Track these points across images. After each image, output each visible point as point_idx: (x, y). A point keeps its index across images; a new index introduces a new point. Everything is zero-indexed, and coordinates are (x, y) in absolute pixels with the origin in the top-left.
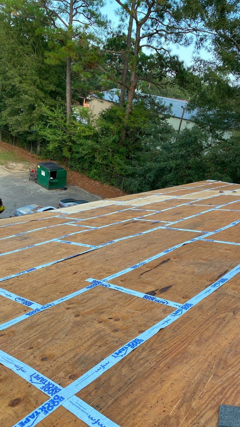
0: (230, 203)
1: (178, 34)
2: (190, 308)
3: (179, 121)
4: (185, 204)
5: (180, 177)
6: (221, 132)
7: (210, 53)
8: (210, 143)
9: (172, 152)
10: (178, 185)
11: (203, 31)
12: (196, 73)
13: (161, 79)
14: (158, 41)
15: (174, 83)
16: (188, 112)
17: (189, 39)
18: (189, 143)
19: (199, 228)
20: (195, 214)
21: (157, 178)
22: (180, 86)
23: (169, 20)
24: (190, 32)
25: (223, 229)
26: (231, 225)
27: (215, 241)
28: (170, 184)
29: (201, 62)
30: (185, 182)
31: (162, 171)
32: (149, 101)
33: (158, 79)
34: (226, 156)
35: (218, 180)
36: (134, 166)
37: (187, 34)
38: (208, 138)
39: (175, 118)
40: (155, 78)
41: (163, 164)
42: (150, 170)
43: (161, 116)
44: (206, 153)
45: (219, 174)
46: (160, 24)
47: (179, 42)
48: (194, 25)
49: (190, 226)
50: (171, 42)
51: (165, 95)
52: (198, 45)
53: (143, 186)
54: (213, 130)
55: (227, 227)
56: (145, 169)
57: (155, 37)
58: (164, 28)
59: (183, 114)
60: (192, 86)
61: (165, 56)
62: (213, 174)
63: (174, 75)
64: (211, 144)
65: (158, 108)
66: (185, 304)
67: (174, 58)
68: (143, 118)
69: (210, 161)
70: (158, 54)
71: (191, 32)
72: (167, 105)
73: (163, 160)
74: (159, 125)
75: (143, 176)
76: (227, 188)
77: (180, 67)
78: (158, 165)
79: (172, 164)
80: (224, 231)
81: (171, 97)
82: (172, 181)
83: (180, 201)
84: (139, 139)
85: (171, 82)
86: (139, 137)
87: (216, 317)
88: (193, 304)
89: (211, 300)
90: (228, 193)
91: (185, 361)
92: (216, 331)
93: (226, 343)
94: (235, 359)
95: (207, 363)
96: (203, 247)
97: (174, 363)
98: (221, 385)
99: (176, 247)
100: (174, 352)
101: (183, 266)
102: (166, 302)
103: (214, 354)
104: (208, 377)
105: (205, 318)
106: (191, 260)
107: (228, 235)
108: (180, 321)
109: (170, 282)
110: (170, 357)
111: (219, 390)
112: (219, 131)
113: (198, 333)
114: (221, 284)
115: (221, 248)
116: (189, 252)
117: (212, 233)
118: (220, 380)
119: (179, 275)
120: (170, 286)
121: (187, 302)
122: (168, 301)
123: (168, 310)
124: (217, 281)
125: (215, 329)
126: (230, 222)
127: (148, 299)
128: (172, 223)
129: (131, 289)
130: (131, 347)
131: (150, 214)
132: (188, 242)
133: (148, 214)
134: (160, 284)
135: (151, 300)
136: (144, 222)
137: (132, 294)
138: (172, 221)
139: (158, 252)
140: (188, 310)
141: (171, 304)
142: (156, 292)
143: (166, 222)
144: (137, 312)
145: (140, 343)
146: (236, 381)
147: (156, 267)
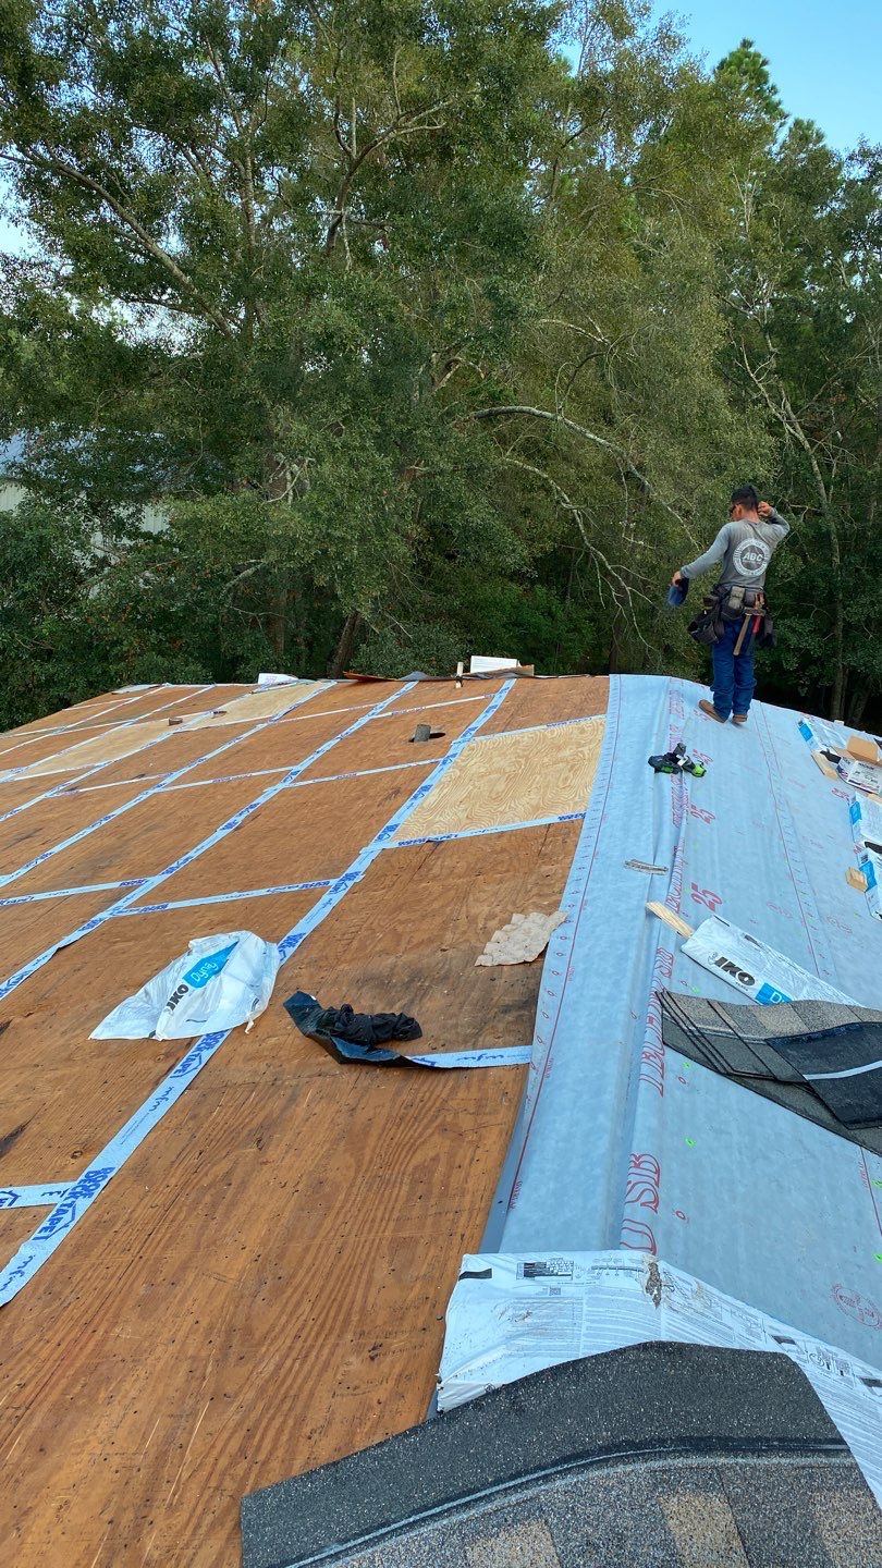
0: (208, 756)
2: (103, 1183)
4: (48, 794)
5: (21, 695)
6: (132, 509)
7: (21, 227)
8: (100, 554)
10: (19, 725)
18: (21, 562)
19: (111, 871)
20: (91, 824)
25: (193, 854)
26: (220, 834)
27: (171, 906)
30: (42, 707)
34: (170, 594)
35: (160, 682)
38: (88, 537)
44: (94, 592)
45: (160, 659)
49: (78, 873)
54: (100, 504)
55: (207, 844)
62: (136, 662)
64: (105, 557)
66: (82, 1177)
69: (115, 617)
76: (193, 706)
80: (198, 859)
83: (27, 785)
87: (198, 1181)
88: (112, 1169)
89: (179, 1127)
90: (198, 722)
91: (103, 1395)
92: (203, 1234)
93: (242, 1262)
94: (277, 1308)
95: (185, 1367)
96: (130, 941)
97: (61, 1421)
98: (239, 1424)
99: (30, 967)
100: (59, 1380)
101: (64, 1033)
102: (6, 1196)
103: (204, 1323)
104: (194, 1414)
105: (159, 1201)
106: (92, 1002)
107: (217, 873)
108: (68, 1249)
109: (18, 1111)
110: (46, 1406)
111: (234, 1445)
112: (124, 507)
113: (143, 1268)
114: (206, 1055)
115: (193, 925)
116: (78, 974)
117: (156, 880)
118: (233, 1408)
119: (49, 1076)
120: (21, 1129)
121: (92, 1168)
122: (16, 1190)
123: (19, 1225)
124: (193, 1049)
125: (201, 1228)
126: (217, 822)
128: (5, 880)
132: (77, 935)
138: (4, 869)
140: (95, 1196)
141: (31, 1195)
146: (288, 1383)
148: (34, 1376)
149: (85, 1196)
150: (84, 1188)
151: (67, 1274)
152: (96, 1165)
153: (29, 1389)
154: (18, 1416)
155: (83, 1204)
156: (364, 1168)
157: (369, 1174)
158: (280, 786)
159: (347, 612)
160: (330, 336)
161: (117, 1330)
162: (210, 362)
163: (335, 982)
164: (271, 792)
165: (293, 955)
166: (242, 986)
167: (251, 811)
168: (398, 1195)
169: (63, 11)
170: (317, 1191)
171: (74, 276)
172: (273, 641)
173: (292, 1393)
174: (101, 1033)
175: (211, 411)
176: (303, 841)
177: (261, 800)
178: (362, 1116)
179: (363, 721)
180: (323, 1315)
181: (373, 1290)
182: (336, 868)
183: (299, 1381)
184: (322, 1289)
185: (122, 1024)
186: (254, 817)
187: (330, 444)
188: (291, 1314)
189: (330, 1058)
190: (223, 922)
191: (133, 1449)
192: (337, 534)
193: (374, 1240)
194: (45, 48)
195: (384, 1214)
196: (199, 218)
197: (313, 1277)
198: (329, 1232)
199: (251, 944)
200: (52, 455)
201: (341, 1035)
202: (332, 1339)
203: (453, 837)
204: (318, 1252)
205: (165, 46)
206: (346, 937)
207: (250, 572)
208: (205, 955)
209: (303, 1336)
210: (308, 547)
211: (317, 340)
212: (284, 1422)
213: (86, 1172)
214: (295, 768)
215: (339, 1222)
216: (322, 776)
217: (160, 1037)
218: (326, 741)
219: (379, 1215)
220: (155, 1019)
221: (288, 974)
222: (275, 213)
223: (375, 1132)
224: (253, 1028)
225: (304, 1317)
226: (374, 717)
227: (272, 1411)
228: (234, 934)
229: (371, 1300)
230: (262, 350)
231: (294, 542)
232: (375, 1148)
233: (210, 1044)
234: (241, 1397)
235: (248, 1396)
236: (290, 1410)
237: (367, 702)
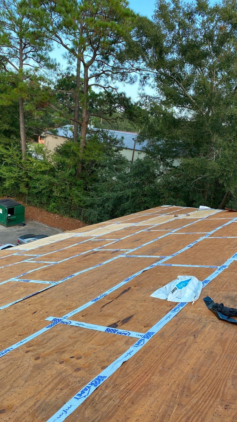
0: (184, 226)
1: (123, 74)
2: (152, 336)
3: (132, 152)
4: (143, 230)
5: (138, 205)
6: (171, 160)
7: (154, 89)
8: (162, 171)
9: (127, 182)
10: (136, 212)
11: (146, 71)
12: (143, 108)
13: (111, 115)
14: (105, 80)
15: (124, 118)
16: (138, 143)
17: (133, 78)
18: (142, 172)
19: (157, 253)
20: (153, 240)
21: (115, 207)
22: (130, 120)
23: (114, 62)
24: (134, 71)
25: (179, 252)
26: (187, 248)
27: (173, 265)
28: (128, 211)
29: (146, 98)
30: (143, 208)
31: (119, 200)
32: (101, 135)
33: (108, 115)
34: (178, 182)
35: (173, 205)
36: (92, 197)
37: (131, 73)
38: (159, 166)
39: (128, 150)
40: (105, 114)
41: (120, 194)
42: (108, 199)
43: (114, 148)
44: (159, 180)
45: (173, 199)
46: (105, 65)
47: (125, 80)
48: (137, 65)
49: (149, 252)
50: (117, 81)
51: (117, 128)
52: (143, 83)
53: (103, 215)
54: (163, 158)
55: (183, 250)
56: (103, 199)
57: (102, 77)
58: (110, 69)
59: (135, 146)
60: (140, 120)
61: (113, 93)
62: (167, 199)
63: (123, 110)
64: (163, 172)
65: (110, 141)
67: (121, 94)
68: (97, 151)
69: (163, 187)
70: (106, 92)
71: (135, 71)
72: (119, 138)
73: (119, 189)
74: (113, 157)
75: (101, 205)
76: (181, 212)
77: (128, 103)
78: (115, 194)
79: (129, 192)
80: (180, 254)
81: (122, 130)
82: (130, 208)
83: (138, 227)
84: (95, 171)
85: (120, 117)
86: (95, 169)
87: (177, 343)
88: (154, 333)
89: (172, 326)
90: (182, 217)
91: (149, 393)
92: (177, 358)
93: (188, 368)
94: (197, 385)
95: (171, 393)
96: (162, 272)
97: (138, 397)
98: (185, 415)
99: (136, 274)
100: (138, 386)
102: (128, 333)
103: (177, 382)
104: (173, 407)
105: (167, 345)
106: (151, 287)
107: (185, 258)
108: (142, 351)
109: (131, 311)
110: (134, 391)
112: (169, 159)
113: (161, 362)
114: (181, 308)
115: (179, 272)
116: (148, 279)
117: (169, 257)
118: (184, 409)
119: (140, 304)
120: (132, 316)
121: (149, 331)
123: (130, 342)
124: (177, 306)
125: (177, 356)
126: (186, 244)
127: (110, 332)
128: (131, 251)
129: (93, 323)
130: (94, 386)
131: (110, 244)
132: (148, 268)
133: (108, 243)
134: (122, 315)
135: (114, 333)
136: (104, 252)
137: (94, 329)
138: (131, 248)
139: (118, 282)
140: (150, 339)
141: (134, 334)
142: (118, 324)
143: (126, 250)
144: (99, 347)
145: (103, 380)
146: (200, 407)
147: (117, 298)
148: (132, 382)
149: (147, 338)
150: (147, 336)
151: (141, 358)
152: (150, 330)
153: (130, 385)
154: (128, 391)
155: (146, 340)
156: (225, 351)
157: (226, 354)
158: (204, 237)
159: (227, 191)
160: (232, 116)
161: (154, 377)
162: (197, 123)
163: (218, 296)
164: (201, 239)
165: (206, 286)
166: (192, 291)
167: (196, 243)
168: (235, 362)
169: (172, 36)
170: (210, 355)
171: (166, 101)
172: (204, 197)
173: (201, 411)
174: (153, 295)
175: (196, 135)
176: (210, 254)
177: (199, 240)
178: (225, 337)
179: (230, 222)
180: (211, 391)
181: (227, 388)
182: (220, 263)
183: (203, 408)
184: (211, 383)
185: (159, 294)
186: (196, 245)
187: (228, 145)
188: (202, 388)
189: (216, 317)
190: (186, 272)
191: (156, 411)
192: (227, 169)
193: (227, 374)
194: (166, 45)
195: (231, 367)
196: (200, 86)
197: (208, 379)
198: (213, 367)
199: (195, 280)
200: (153, 146)
201: (220, 311)
202: (214, 399)
204: (210, 372)
205: (197, 42)
206: (222, 284)
207: (200, 178)
208: (182, 281)
209: (205, 395)
210: (218, 172)
211: (229, 117)
212: (198, 418)
213: (147, 332)
214: (209, 233)
215: (217, 365)
216: (217, 236)
217: (169, 300)
218: (218, 227)
219: (229, 366)
220: (168, 295)
221: (204, 291)
222: (220, 83)
223: (229, 342)
224: (194, 304)
225: (205, 390)
226: (233, 222)
227: (195, 414)
228: (190, 276)
229: (226, 391)
230: (212, 120)
231: (214, 171)
232: (229, 346)
233: (182, 305)
234: (186, 407)
235: (188, 407)
236: (200, 415)
237: (231, 217)
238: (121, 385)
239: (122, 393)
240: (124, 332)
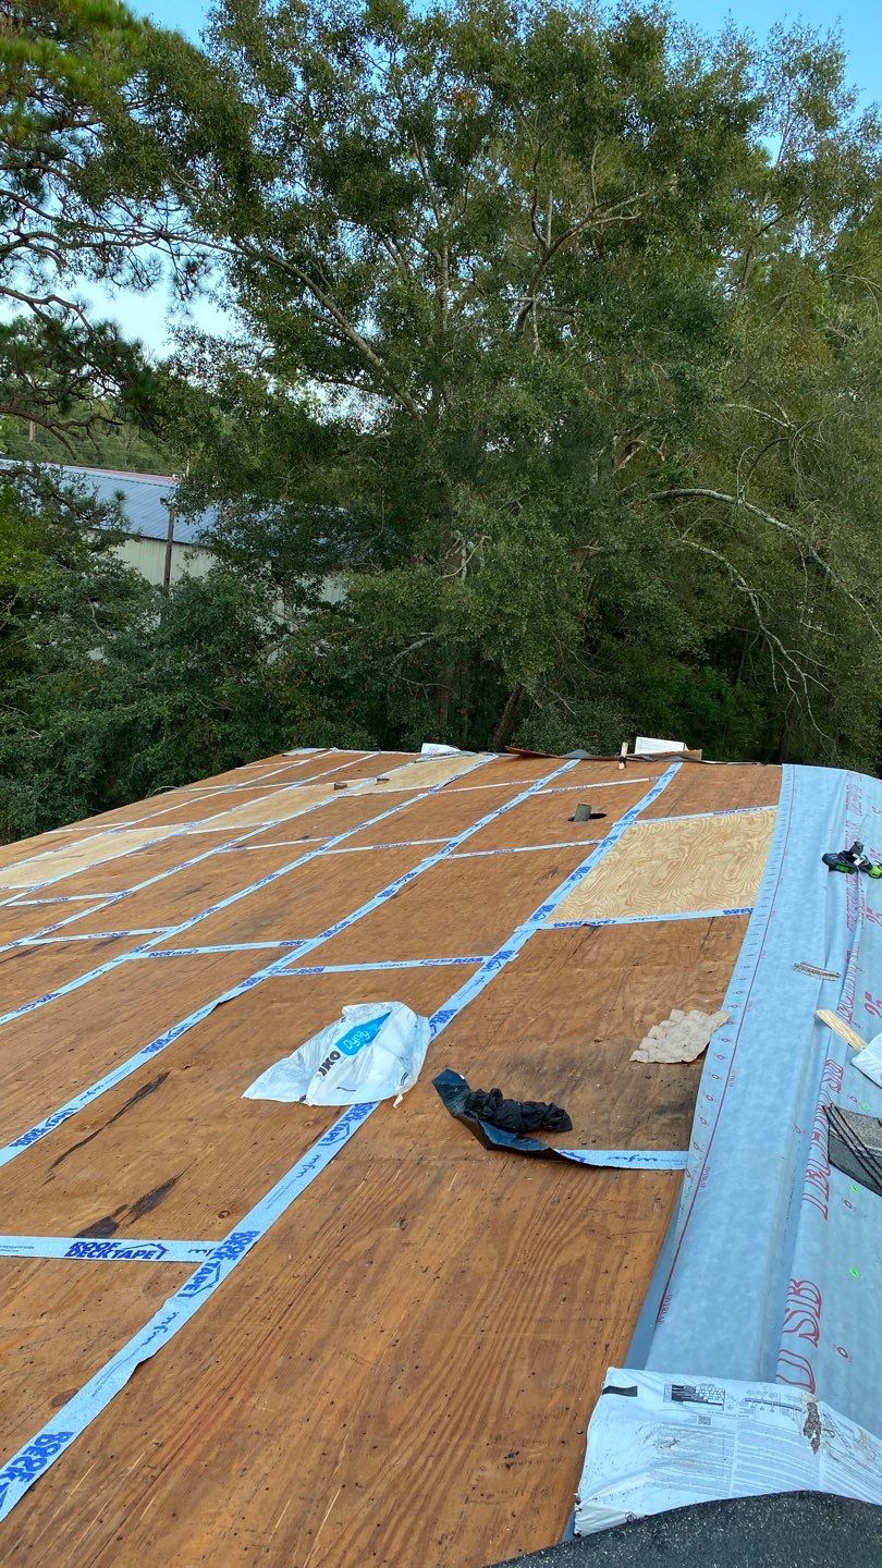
0: (370, 823)
1: (102, 250)
2: (248, 1247)
3: (163, 549)
4: (218, 850)
5: (199, 752)
6: (313, 580)
7: (230, 311)
8: (280, 621)
9: (149, 666)
10: (194, 780)
11: (191, 241)
12: (193, 381)
13: (66, 408)
14: (32, 272)
15: (117, 420)
16: (182, 518)
17: (146, 266)
18: (207, 627)
19: (273, 930)
20: (256, 881)
21: (108, 765)
22: (142, 427)
23: (63, 200)
24: (145, 241)
25: (351, 919)
26: (378, 901)
27: (327, 969)
28: (162, 780)
29: (201, 345)
31: (123, 739)
32: (32, 486)
33: (55, 408)
34: (343, 662)
35: (328, 746)
36: (12, 732)
37: (135, 249)
38: (271, 605)
39: (145, 543)
40: (45, 403)
41: (123, 713)
42: (75, 739)
43: (90, 538)
44: (273, 657)
45: (329, 724)
46: (29, 211)
47: (112, 276)
48: (157, 219)
49: (240, 930)
50: (80, 278)
51: (97, 460)
52: (184, 287)
53: (59, 801)
54: (283, 574)
55: (364, 910)
56: (54, 736)
57: (19, 258)
58: (49, 228)
59: (171, 527)
60: (182, 428)
61: (67, 324)
62: (307, 726)
63: (113, 391)
64: (285, 626)
65: (72, 509)
66: (228, 1238)
67: (102, 330)
68: (19, 549)
69: (290, 682)
70: (40, 317)
71: (149, 242)
72: (105, 496)
73: (119, 697)
74: (87, 573)
75: (51, 763)
76: (359, 771)
77: (131, 362)
78: (104, 717)
79: (158, 706)
80: (355, 925)
81: (121, 469)
82: (167, 768)
83: (198, 840)
84: (14, 628)
85: (104, 415)
86: (15, 620)
87: (339, 1258)
88: (257, 1233)
89: (324, 1197)
90: (362, 788)
91: (236, 1466)
92: (342, 1312)
93: (379, 1346)
94: (412, 1399)
95: (318, 1448)
96: (286, 1001)
97: (195, 1488)
98: (369, 1518)
99: (191, 1020)
100: (194, 1445)
101: (218, 1089)
102: (155, 1248)
103: (340, 1404)
104: (325, 1499)
105: (301, 1271)
106: (247, 1060)
107: (372, 938)
108: (210, 1310)
109: (170, 1164)
110: (181, 1470)
111: (363, 1540)
112: (306, 577)
113: (282, 1339)
114: (354, 1125)
115: (348, 991)
116: (234, 1032)
117: (315, 942)
118: (364, 1500)
119: (202, 1131)
120: (173, 1182)
121: (237, 1229)
122: (164, 1243)
123: (165, 1279)
124: (341, 1118)
125: (342, 1303)
126: (376, 888)
127: (86, 1258)
128: (172, 931)
129: (17, 1232)
130: (21, 1480)
131: (87, 912)
132: (236, 992)
133: (77, 910)
134: (132, 1182)
135: (101, 1258)
136: (63, 948)
137: (22, 1253)
138: (172, 921)
139: (119, 1058)
140: (240, 1258)
141: (179, 1251)
142: (117, 1220)
143: (150, 931)
144: (44, 1320)
145: (57, 1447)
146: (421, 1480)
147: (114, 1120)
148: (170, 1437)
149: (229, 1257)
150: (230, 1249)
151: (208, 1336)
152: (242, 1227)
153: (165, 1450)
154: (154, 1477)
155: (228, 1265)
156: (507, 1262)
157: (512, 1268)
158: (438, 857)
159: (512, 686)
160: (515, 419)
161: (254, 1400)
162: (396, 442)
163: (484, 1064)
164: (428, 862)
165: (444, 1032)
166: (393, 1058)
167: (408, 879)
168: (541, 1294)
169: (283, 115)
170: (458, 1283)
171: (274, 359)
172: (437, 711)
173: (424, 1493)
174: (254, 1092)
175: (394, 488)
176: (458, 915)
177: (419, 870)
178: (506, 1208)
179: (523, 796)
180: (460, 1412)
181: (512, 1393)
182: (490, 944)
183: (432, 1480)
184: (460, 1383)
185: (273, 1086)
186: (411, 887)
187: (506, 523)
188: (428, 1407)
189: (476, 1142)
190: (375, 991)
191: (263, 1528)
192: (508, 610)
193: (514, 1340)
194: (264, 148)
195: (526, 1312)
196: (396, 305)
197: (451, 1369)
198: (468, 1325)
199: (403, 1016)
200: (242, 526)
201: (489, 1120)
202: (467, 1440)
203: (611, 923)
204: (456, 1345)
205: (375, 145)
206: (497, 1017)
207: (420, 643)
208: (358, 1023)
209: (439, 1431)
210: (479, 622)
211: (502, 422)
212: (415, 1522)
213: (231, 1233)
214: (453, 840)
215: (480, 1314)
216: (480, 850)
217: (310, 1102)
218: (485, 814)
219: (521, 1313)
220: (306, 1083)
221: (438, 1050)
222: (467, 299)
223: (520, 1224)
224: (402, 1102)
225: (438, 1413)
226: (534, 793)
227: (402, 1509)
228: (387, 1004)
229: (509, 1404)
230: (447, 431)
231: (466, 617)
232: (519, 1241)
233: (358, 1115)
234: (372, 1489)
235: (379, 1489)
236: (422, 1509)
237: (526, 778)
238: (129, 1455)
239: (133, 1486)
240: (141, 1249)
